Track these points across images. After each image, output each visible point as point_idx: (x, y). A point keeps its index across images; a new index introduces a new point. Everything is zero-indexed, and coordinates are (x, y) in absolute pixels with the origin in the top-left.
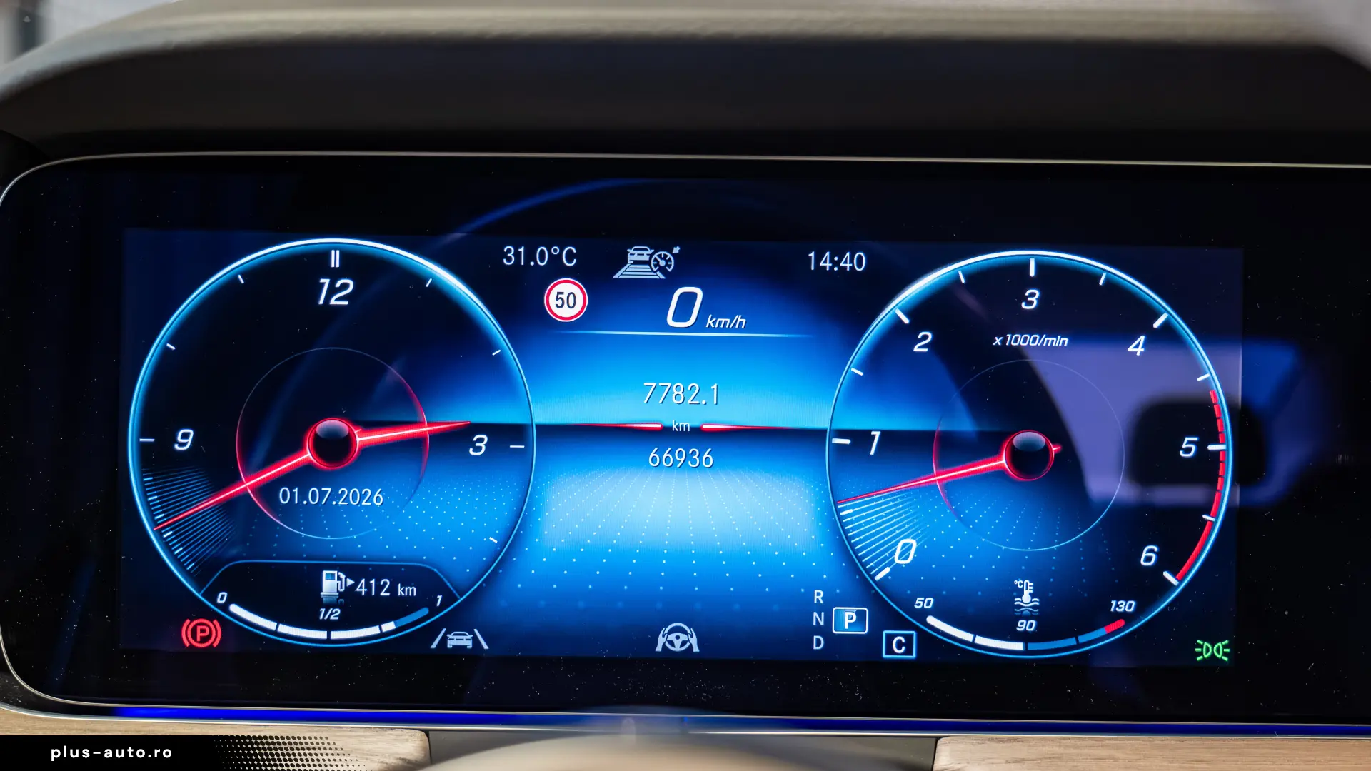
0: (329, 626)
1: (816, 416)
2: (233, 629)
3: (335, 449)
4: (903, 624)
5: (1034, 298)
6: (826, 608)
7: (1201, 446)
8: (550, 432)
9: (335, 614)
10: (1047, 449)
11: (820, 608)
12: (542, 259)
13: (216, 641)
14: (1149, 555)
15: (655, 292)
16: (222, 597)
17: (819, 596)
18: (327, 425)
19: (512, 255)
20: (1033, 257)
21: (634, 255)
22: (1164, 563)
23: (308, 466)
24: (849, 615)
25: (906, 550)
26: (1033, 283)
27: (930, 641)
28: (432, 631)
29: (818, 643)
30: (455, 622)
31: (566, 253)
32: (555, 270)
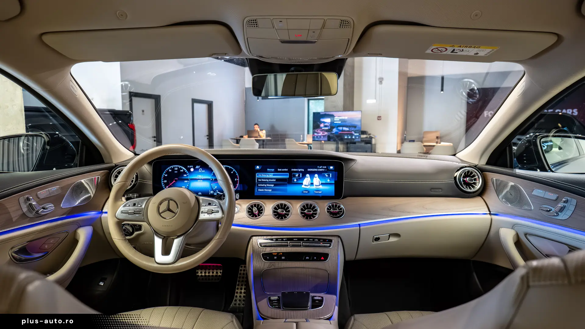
1: (209, 178)
3: (176, 180)
4: (216, 192)
8: (191, 179)
12: (190, 167)
15: (198, 169)
17: (210, 190)
19: (188, 167)
20: (225, 166)
21: (197, 166)
23: (174, 182)
24: (212, 192)
25: (216, 187)
27: (218, 194)
29: (210, 194)
31: (192, 166)
32: (191, 168)
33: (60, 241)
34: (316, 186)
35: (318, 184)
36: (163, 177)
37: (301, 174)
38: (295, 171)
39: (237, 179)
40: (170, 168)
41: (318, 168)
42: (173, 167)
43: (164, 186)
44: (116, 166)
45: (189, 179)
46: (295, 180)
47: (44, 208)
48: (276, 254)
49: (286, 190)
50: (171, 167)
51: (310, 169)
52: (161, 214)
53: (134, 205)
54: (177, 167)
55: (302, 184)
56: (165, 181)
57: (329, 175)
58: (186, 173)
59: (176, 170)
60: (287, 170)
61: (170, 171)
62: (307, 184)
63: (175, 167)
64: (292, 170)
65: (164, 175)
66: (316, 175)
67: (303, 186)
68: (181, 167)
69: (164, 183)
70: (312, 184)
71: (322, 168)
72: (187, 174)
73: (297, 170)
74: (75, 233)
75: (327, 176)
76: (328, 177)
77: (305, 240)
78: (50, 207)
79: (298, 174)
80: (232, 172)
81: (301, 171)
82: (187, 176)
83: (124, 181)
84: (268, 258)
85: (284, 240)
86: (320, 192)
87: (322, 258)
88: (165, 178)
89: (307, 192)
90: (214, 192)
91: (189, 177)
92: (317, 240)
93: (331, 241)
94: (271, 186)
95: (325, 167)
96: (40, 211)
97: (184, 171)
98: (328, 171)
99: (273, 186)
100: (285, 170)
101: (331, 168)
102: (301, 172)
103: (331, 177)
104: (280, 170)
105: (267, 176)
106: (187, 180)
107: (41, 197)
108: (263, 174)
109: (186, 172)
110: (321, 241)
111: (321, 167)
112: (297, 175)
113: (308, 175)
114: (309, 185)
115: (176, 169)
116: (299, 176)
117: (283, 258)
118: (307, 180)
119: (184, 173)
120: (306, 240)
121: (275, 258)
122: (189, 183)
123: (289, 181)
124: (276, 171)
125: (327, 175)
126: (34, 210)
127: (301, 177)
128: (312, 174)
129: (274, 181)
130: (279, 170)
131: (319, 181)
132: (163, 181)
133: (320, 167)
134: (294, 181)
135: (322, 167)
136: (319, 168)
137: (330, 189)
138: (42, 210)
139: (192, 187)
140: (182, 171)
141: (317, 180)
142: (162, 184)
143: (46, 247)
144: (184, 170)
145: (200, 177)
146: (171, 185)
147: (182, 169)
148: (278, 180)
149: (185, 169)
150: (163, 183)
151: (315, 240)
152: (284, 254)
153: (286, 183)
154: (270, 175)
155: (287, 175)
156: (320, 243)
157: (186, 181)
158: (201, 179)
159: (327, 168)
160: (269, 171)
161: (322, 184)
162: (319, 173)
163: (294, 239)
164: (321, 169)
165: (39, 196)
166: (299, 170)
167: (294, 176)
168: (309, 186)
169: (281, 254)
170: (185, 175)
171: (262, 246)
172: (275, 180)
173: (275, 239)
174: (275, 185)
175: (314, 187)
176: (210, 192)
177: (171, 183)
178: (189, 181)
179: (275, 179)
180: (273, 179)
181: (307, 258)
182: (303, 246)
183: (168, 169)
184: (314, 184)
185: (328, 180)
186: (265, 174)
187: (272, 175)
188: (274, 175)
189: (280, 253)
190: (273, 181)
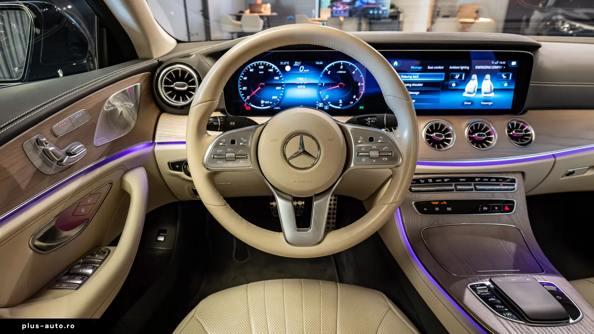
0: (262, 107)
1: (317, 82)
2: (252, 108)
3: (262, 87)
4: (326, 105)
5: (342, 67)
6: (318, 104)
7: (361, 84)
8: (287, 84)
9: (263, 105)
10: (343, 85)
11: (317, 104)
12: (285, 63)
13: (250, 109)
14: (355, 97)
15: (298, 67)
16: (250, 104)
17: (317, 102)
18: (261, 84)
19: (282, 63)
20: (342, 62)
21: (296, 63)
22: (356, 98)
23: (260, 89)
24: (321, 104)
25: (327, 97)
26: (342, 65)
27: (330, 107)
28: (274, 107)
30: (277, 106)
31: (288, 63)
32: (287, 65)
33: (102, 197)
34: (485, 93)
35: (488, 91)
36: (241, 81)
37: (464, 75)
38: (455, 69)
39: (362, 82)
40: (251, 66)
41: (492, 65)
42: (256, 64)
43: (243, 96)
44: (160, 63)
45: (283, 84)
46: (454, 85)
47: (69, 154)
48: (437, 203)
49: (437, 101)
50: (253, 65)
51: (478, 65)
52: (289, 161)
53: (233, 142)
54: (263, 64)
55: (463, 90)
56: (245, 88)
57: (508, 76)
58: (278, 75)
59: (261, 70)
60: (442, 68)
61: (251, 70)
62: (472, 91)
63: (260, 64)
64: (451, 68)
65: (242, 78)
66: (488, 76)
67: (465, 94)
68: (269, 65)
69: (243, 92)
70: (479, 90)
71: (499, 65)
72: (280, 75)
73: (458, 67)
74: (121, 181)
75: (504, 77)
76: (505, 79)
77: (477, 180)
78: (80, 149)
79: (459, 75)
80: (354, 73)
81: (464, 69)
82: (280, 78)
83: (208, 99)
84: (425, 209)
85: (446, 180)
86: (490, 103)
87: (507, 208)
88: (244, 83)
89: (470, 103)
90: (325, 104)
91: (283, 81)
92: (495, 180)
93: (513, 181)
94: (415, 95)
95: (504, 63)
96: (64, 161)
97: (275, 71)
98: (507, 69)
99: (418, 95)
100: (440, 68)
101: (514, 63)
102: (464, 71)
103: (510, 78)
104: (432, 68)
105: (409, 78)
106: (281, 85)
107: (60, 133)
108: (404, 75)
109: (278, 73)
110: (501, 182)
111: (497, 62)
112: (457, 77)
113: (475, 76)
114: (474, 92)
115: (262, 67)
116: (461, 76)
117: (449, 209)
118: (472, 85)
119: (275, 74)
120: (479, 181)
121: (437, 209)
122: (284, 90)
123: (443, 87)
124: (425, 70)
125: (505, 75)
126: (53, 160)
127: (463, 78)
128: (481, 75)
129: (420, 87)
130: (429, 68)
131: (491, 86)
132: (240, 87)
133: (495, 63)
134: (451, 86)
135: (499, 63)
136: (494, 65)
137: (507, 98)
138: (67, 157)
139: (288, 98)
140: (271, 70)
141: (487, 84)
142: (240, 92)
143: (83, 211)
144: (274, 68)
145: (301, 80)
146: (254, 94)
147: (271, 67)
148: (426, 84)
149: (276, 68)
150: (241, 90)
151: (491, 180)
152: (450, 203)
153: (439, 89)
154: (415, 77)
155: (441, 76)
156: (499, 185)
157: (278, 88)
158: (303, 84)
159: (506, 65)
160: (413, 69)
161: (495, 90)
162: (493, 73)
163: (461, 180)
164: (497, 65)
165: (57, 133)
166: (462, 68)
167: (453, 78)
168: (474, 94)
169: (445, 203)
170: (277, 78)
171: (413, 190)
172: (421, 85)
173: (431, 180)
174: (422, 92)
175: (483, 95)
176: (317, 105)
177: (254, 91)
178: (283, 87)
179: (421, 83)
180: (419, 83)
181: (485, 208)
182: (476, 189)
183: (248, 68)
184: (483, 91)
185: (506, 85)
186: (407, 75)
187: (418, 77)
188: (420, 76)
189: (443, 201)
190: (418, 87)
